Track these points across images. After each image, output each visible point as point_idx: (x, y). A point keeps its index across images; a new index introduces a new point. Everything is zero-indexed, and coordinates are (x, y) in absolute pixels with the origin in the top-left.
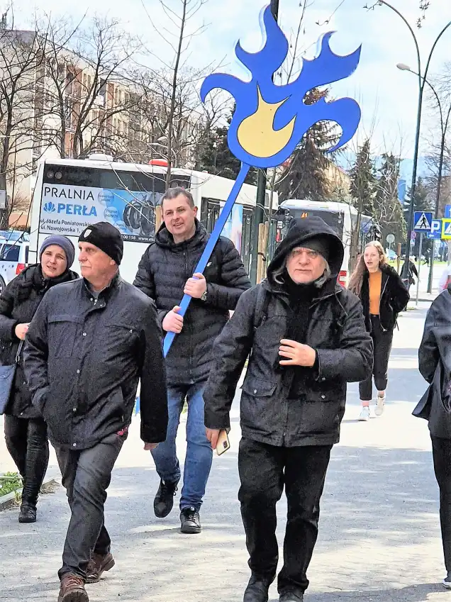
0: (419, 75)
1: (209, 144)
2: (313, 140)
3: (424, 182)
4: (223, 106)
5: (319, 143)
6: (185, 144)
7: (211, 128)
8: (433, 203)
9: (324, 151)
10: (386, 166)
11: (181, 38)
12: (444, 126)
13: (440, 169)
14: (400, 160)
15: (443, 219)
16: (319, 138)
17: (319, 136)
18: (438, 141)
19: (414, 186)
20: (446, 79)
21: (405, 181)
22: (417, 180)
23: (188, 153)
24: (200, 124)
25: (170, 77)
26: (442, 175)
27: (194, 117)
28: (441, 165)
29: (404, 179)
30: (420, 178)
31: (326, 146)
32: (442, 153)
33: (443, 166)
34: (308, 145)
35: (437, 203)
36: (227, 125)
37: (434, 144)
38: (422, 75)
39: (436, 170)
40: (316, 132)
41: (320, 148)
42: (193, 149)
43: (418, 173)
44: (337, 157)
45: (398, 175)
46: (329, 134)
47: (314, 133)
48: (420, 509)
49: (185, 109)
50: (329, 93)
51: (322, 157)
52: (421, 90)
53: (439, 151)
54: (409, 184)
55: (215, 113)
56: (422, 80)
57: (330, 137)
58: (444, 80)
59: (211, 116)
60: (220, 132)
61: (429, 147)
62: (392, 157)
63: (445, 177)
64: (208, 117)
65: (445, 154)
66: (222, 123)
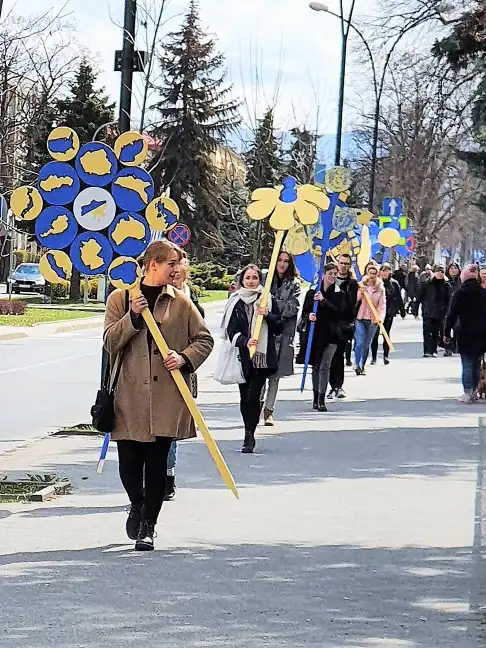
0: (341, 17)
1: (46, 123)
2: (192, 112)
3: (353, 167)
4: (64, 70)
5: (202, 117)
6: (12, 124)
7: (49, 101)
8: (365, 195)
9: (209, 127)
10: (297, 146)
12: (379, 88)
13: (374, 147)
14: (317, 137)
15: (379, 218)
16: (201, 110)
17: (201, 106)
18: (370, 109)
20: (380, 22)
21: (324, 166)
22: (341, 164)
23: (17, 137)
24: (34, 96)
26: (378, 156)
27: (25, 87)
28: (375, 142)
29: (321, 163)
30: (345, 161)
31: (210, 121)
32: (376, 125)
33: (378, 144)
34: (187, 121)
35: (371, 195)
36: (72, 96)
37: (366, 113)
38: (346, 17)
39: (368, 148)
40: (197, 101)
41: (203, 123)
42: (24, 131)
43: (344, 155)
44: (227, 134)
45: (314, 157)
46: (215, 104)
47: (194, 103)
48: (356, 631)
49: (12, 75)
50: (214, 47)
51: (205, 135)
52: (345, 37)
53: (372, 123)
55: (53, 80)
56: (346, 24)
57: (217, 108)
58: (376, 23)
59: (49, 84)
60: (61, 105)
61: (357, 116)
62: (305, 133)
63: (381, 159)
64: (44, 86)
65: (381, 126)
66: (64, 93)
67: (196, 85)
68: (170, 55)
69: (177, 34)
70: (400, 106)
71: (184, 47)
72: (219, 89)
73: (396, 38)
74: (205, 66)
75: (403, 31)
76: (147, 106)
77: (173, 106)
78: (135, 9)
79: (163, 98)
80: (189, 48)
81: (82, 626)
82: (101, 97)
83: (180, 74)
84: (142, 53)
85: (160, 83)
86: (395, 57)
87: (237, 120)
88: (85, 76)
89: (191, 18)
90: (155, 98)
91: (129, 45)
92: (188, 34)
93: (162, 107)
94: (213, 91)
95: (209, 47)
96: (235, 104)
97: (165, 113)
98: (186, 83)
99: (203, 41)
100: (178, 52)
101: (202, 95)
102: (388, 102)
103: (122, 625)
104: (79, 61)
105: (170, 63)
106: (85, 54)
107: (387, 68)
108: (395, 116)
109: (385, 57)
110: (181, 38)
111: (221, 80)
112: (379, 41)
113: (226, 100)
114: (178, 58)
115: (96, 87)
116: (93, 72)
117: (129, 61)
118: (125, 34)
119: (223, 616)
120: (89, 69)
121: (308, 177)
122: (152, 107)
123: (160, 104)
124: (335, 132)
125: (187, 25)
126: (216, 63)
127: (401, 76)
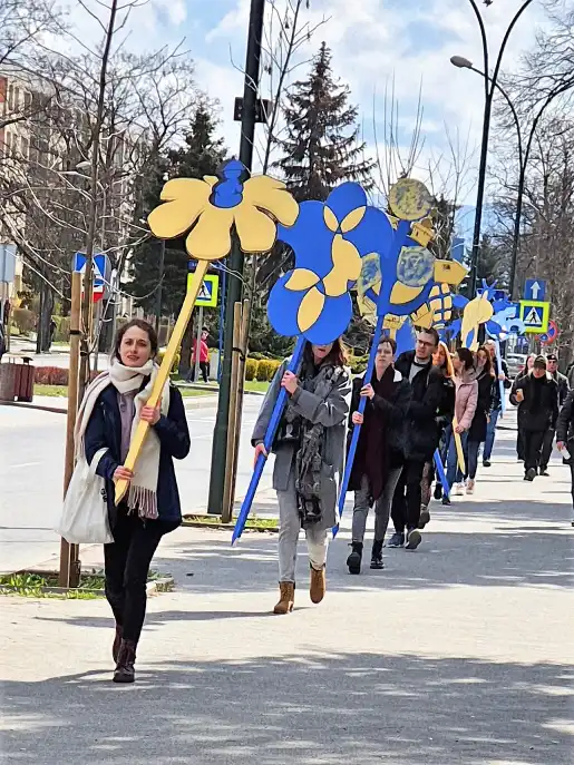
0: (486, 75)
1: (158, 176)
2: (319, 172)
3: (493, 243)
4: (179, 117)
5: (330, 178)
6: (119, 175)
7: (160, 150)
8: (506, 275)
11: (114, 10)
12: (524, 156)
13: (517, 223)
14: (455, 208)
15: (521, 301)
16: (329, 170)
17: (330, 166)
18: (513, 178)
19: (475, 249)
20: (527, 83)
21: (463, 241)
22: (481, 239)
23: (124, 189)
24: (144, 144)
25: (95, 69)
26: (521, 233)
27: (134, 133)
28: (518, 217)
29: (460, 237)
30: (485, 236)
32: (520, 197)
33: (522, 218)
34: (313, 180)
35: (512, 276)
36: (186, 147)
37: (509, 183)
38: (491, 75)
39: (510, 224)
40: (324, 160)
41: (331, 185)
42: (132, 182)
43: (483, 229)
45: (452, 230)
46: (345, 164)
47: (322, 161)
48: (482, 752)
49: (120, 119)
50: (346, 101)
52: (489, 98)
53: (516, 195)
54: (469, 245)
55: (166, 127)
56: (490, 83)
57: (346, 169)
58: (522, 83)
59: (161, 131)
60: (173, 156)
61: (499, 188)
62: (443, 202)
63: (525, 235)
64: (156, 133)
65: (525, 199)
66: (178, 143)
67: (324, 142)
68: (297, 108)
69: (305, 84)
70: (546, 177)
71: (312, 98)
72: (349, 149)
73: (542, 103)
74: (334, 122)
75: (553, 94)
76: (270, 163)
77: (299, 165)
78: (259, 53)
79: (287, 155)
80: (317, 100)
81: (182, 738)
82: (219, 149)
83: (307, 128)
84: (266, 102)
85: (283, 137)
86: (543, 124)
87: (368, 184)
88: (202, 125)
89: (321, 67)
90: (278, 154)
91: (251, 92)
92: (318, 83)
93: (287, 164)
94: (343, 150)
95: (340, 100)
96: (367, 165)
97: (290, 171)
98: (314, 140)
99: (334, 94)
100: (304, 104)
101: (331, 154)
102: (534, 172)
103: (225, 738)
104: (196, 107)
105: (296, 116)
106: (203, 100)
107: (534, 136)
108: (541, 189)
109: (532, 123)
110: (308, 89)
111: (352, 139)
112: (526, 105)
113: (358, 160)
114: (305, 112)
115: (214, 137)
116: (211, 121)
117: (250, 110)
118: (247, 80)
119: (337, 732)
120: (206, 118)
121: (444, 249)
122: (275, 164)
123: (284, 161)
124: (475, 204)
125: (315, 74)
126: (348, 118)
127: (548, 144)
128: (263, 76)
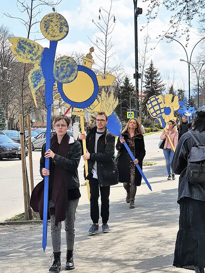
0: (188, 62)
1: (118, 92)
2: (153, 87)
3: (193, 98)
4: (122, 79)
5: (156, 88)
7: (119, 87)
8: (197, 104)
9: (158, 90)
10: (179, 94)
11: (106, 58)
12: (198, 78)
13: (198, 93)
14: (184, 91)
16: (155, 87)
17: (155, 86)
18: (196, 83)
19: (190, 99)
20: (197, 63)
21: (187, 98)
22: (190, 97)
24: (115, 86)
25: (103, 71)
26: (199, 95)
28: (198, 91)
30: (192, 97)
31: (158, 89)
32: (198, 87)
34: (152, 89)
35: (198, 104)
36: (124, 85)
37: (196, 85)
38: (189, 62)
39: (197, 93)
41: (156, 90)
43: (191, 95)
44: (162, 92)
45: (184, 96)
46: (159, 85)
50: (158, 71)
51: (157, 93)
52: (189, 67)
53: (197, 87)
54: (188, 99)
56: (189, 64)
58: (196, 63)
59: (118, 83)
60: (122, 87)
61: (193, 86)
62: (181, 90)
63: (200, 95)
64: (117, 83)
65: (199, 87)
66: (122, 85)
67: (154, 81)
68: (147, 74)
69: (148, 69)
70: (204, 82)
71: (150, 72)
72: (159, 81)
73: (201, 66)
74: (155, 76)
75: (203, 64)
76: (142, 86)
77: (149, 86)
78: (138, 64)
79: (146, 84)
80: (151, 72)
81: (136, 212)
82: (131, 85)
83: (150, 78)
84: (140, 74)
85: (145, 81)
86: (202, 71)
87: (164, 88)
88: (127, 80)
89: (152, 65)
90: (144, 84)
91: (137, 72)
92: (151, 68)
93: (146, 86)
94: (158, 82)
95: (156, 72)
96: (164, 85)
97: (147, 88)
98: (151, 80)
99: (155, 70)
100: (149, 73)
101: (155, 83)
102: (201, 82)
103: (146, 211)
104: (125, 77)
105: (147, 76)
106: (127, 75)
107: (200, 74)
108: (203, 85)
109: (199, 71)
110: (149, 70)
111: (160, 79)
112: (198, 67)
113: (161, 84)
114: (149, 75)
115: (130, 83)
116: (129, 79)
117: (137, 76)
118: (136, 70)
119: (170, 208)
120: (128, 79)
121: (183, 100)
122: (144, 87)
123: (145, 86)
124: (188, 90)
125: (150, 67)
126: (158, 75)
127: (203, 75)
128: (139, 68)
